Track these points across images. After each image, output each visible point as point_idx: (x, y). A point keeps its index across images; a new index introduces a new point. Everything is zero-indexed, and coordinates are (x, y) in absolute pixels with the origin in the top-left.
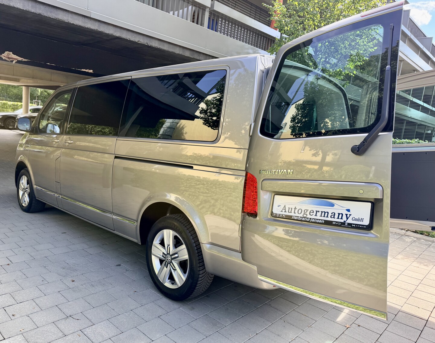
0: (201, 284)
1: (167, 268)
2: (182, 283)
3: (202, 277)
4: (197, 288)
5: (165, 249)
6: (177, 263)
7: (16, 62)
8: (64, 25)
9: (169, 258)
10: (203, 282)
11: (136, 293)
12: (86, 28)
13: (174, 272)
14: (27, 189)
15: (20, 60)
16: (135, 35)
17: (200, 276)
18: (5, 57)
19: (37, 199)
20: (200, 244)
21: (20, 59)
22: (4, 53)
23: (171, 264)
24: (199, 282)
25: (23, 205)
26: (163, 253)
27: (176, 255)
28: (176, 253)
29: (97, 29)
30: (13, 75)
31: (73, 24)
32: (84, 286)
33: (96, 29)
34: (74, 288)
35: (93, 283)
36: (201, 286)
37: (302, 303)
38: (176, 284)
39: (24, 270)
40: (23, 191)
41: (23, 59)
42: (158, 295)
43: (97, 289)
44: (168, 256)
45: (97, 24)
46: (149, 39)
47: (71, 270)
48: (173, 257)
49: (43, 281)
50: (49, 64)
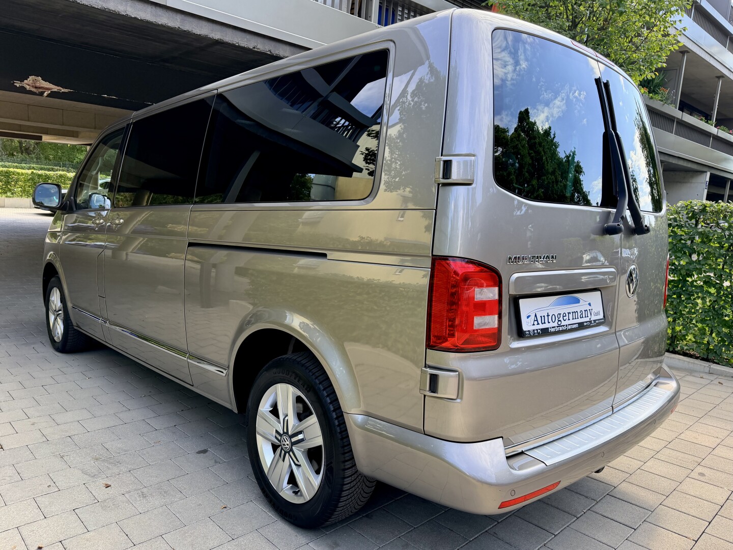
0: (349, 497)
1: (284, 461)
2: (313, 493)
3: (350, 483)
4: (341, 504)
5: (280, 423)
6: (303, 453)
7: (49, 96)
8: (122, 22)
9: (287, 443)
10: (355, 492)
11: (225, 509)
12: (159, 25)
13: (298, 469)
14: (60, 310)
15: (56, 90)
16: (248, 36)
17: (347, 481)
18: (29, 85)
19: (75, 328)
20: (343, 415)
21: (55, 88)
22: (27, 80)
23: (291, 453)
24: (344, 494)
25: (55, 338)
26: (277, 431)
27: (300, 437)
28: (300, 432)
29: (179, 28)
30: (63, 125)
31: (135, 18)
32: (127, 495)
33: (177, 27)
34: (105, 500)
35: (145, 490)
36: (350, 500)
37: (562, 529)
38: (302, 495)
39: (20, 465)
40: (54, 314)
41: (61, 88)
42: (270, 514)
43: (151, 503)
44: (284, 437)
45: (179, 17)
46: (273, 43)
47: (111, 463)
48: (294, 440)
49: (49, 486)
50: (106, 96)
